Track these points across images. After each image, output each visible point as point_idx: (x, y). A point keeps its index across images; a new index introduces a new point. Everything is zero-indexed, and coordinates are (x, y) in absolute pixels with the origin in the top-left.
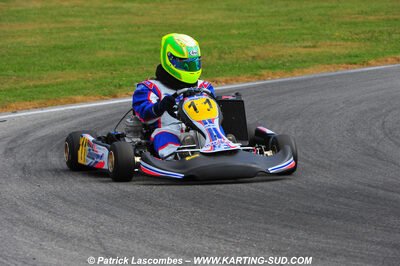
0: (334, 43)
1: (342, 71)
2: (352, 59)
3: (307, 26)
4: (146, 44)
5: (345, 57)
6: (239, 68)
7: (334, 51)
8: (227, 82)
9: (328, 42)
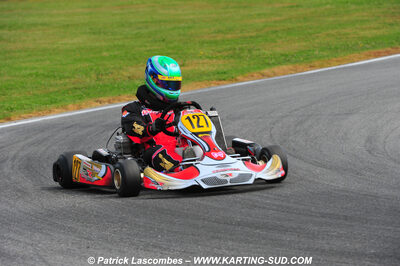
0: (201, 61)
1: (214, 88)
2: (221, 76)
3: (172, 45)
4: (26, 69)
5: (214, 75)
6: (118, 88)
7: (203, 69)
8: (110, 102)
9: (195, 61)
